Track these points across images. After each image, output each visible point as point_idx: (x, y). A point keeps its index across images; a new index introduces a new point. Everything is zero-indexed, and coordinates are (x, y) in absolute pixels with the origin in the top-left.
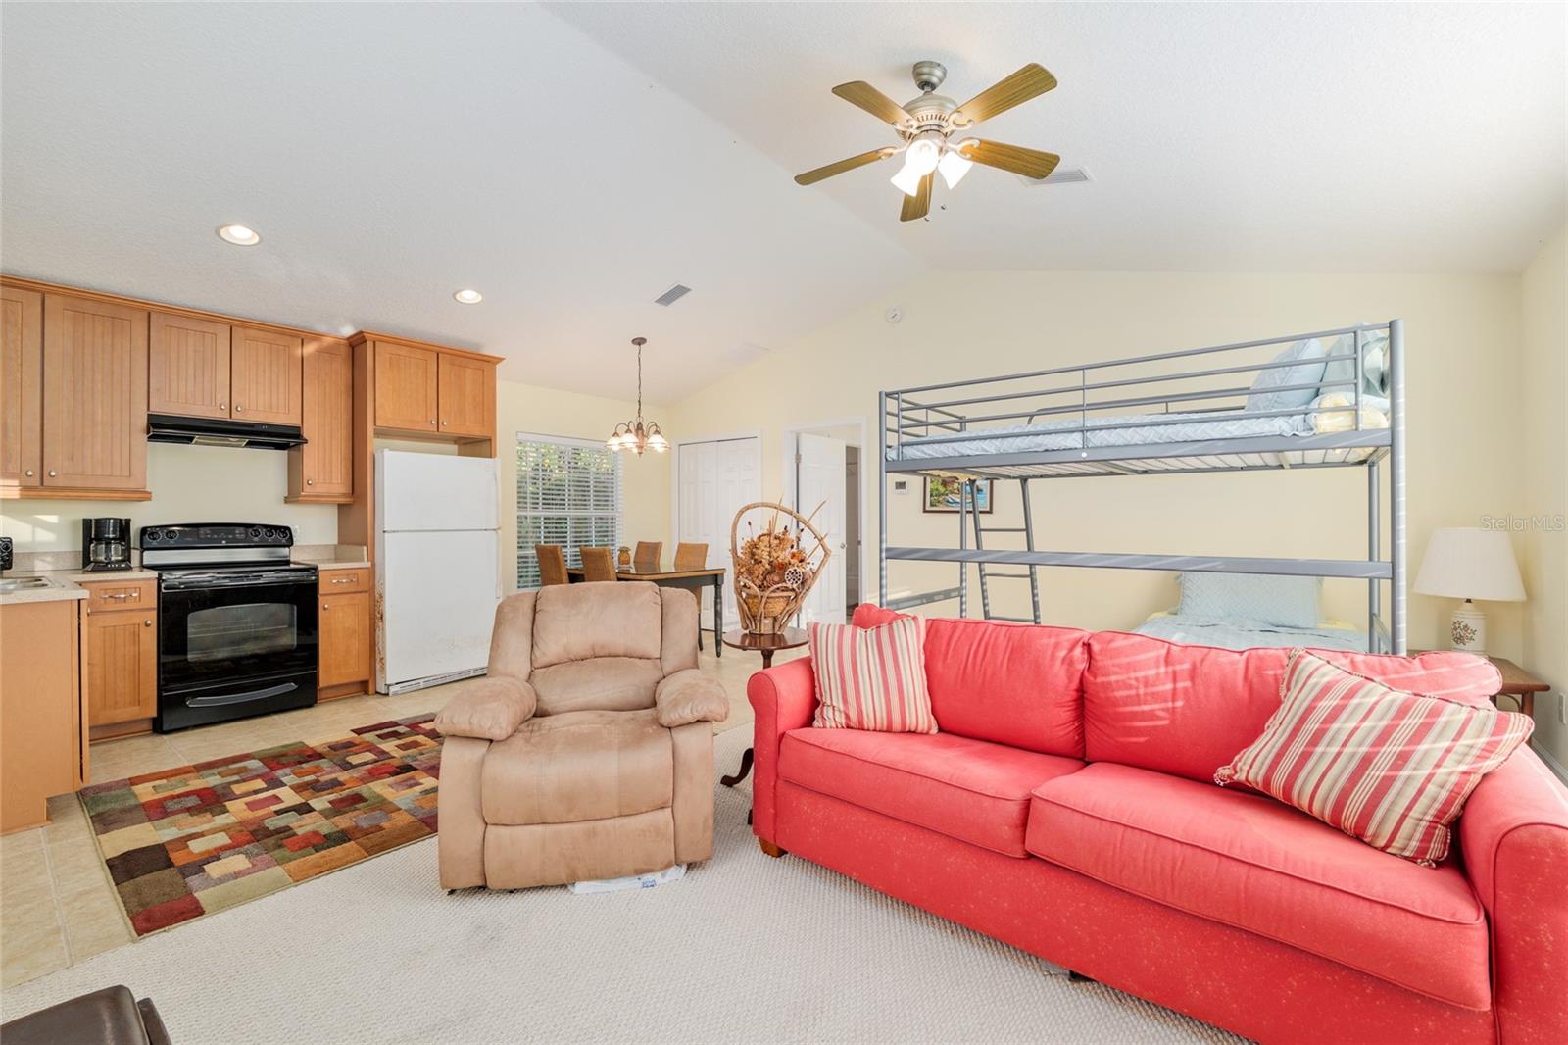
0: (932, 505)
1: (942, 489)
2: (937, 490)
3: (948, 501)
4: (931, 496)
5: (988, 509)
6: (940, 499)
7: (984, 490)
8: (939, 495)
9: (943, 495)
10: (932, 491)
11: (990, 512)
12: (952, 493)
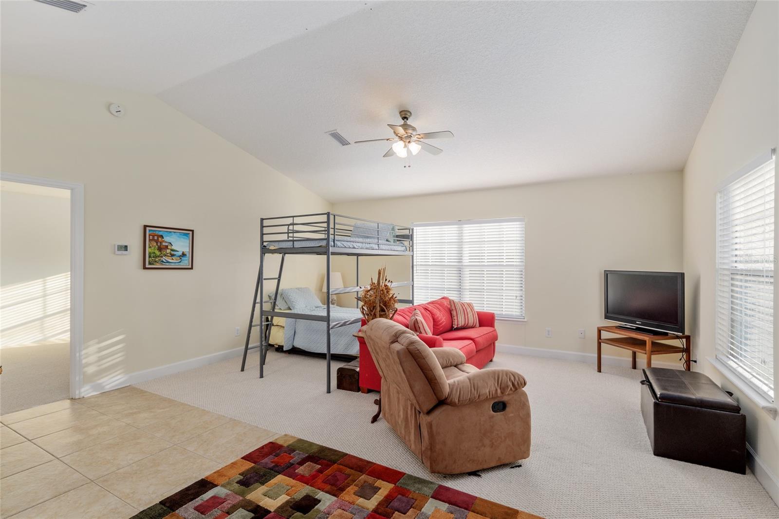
0: (150, 264)
1: (158, 253)
2: (154, 253)
3: (163, 262)
4: (150, 257)
5: (190, 267)
6: (157, 260)
7: (188, 255)
8: (156, 257)
9: (159, 257)
10: (150, 253)
11: (192, 268)
12: (165, 256)
